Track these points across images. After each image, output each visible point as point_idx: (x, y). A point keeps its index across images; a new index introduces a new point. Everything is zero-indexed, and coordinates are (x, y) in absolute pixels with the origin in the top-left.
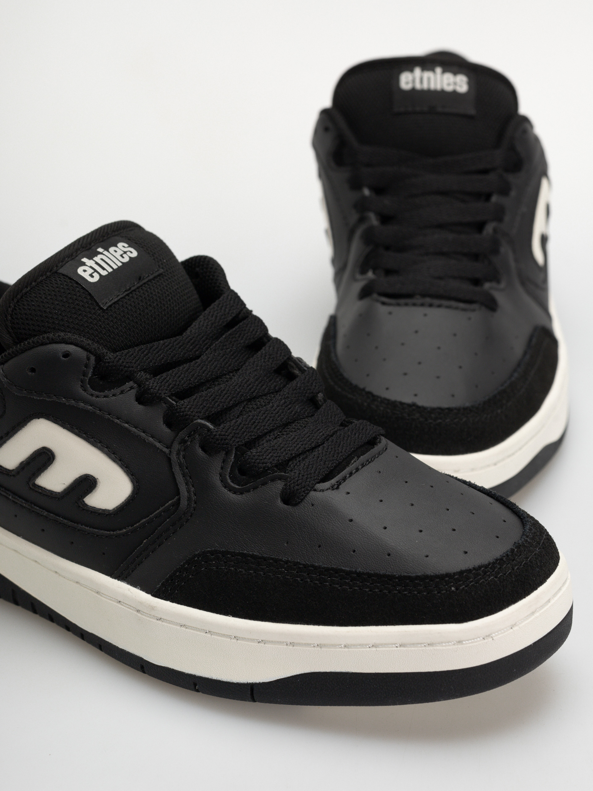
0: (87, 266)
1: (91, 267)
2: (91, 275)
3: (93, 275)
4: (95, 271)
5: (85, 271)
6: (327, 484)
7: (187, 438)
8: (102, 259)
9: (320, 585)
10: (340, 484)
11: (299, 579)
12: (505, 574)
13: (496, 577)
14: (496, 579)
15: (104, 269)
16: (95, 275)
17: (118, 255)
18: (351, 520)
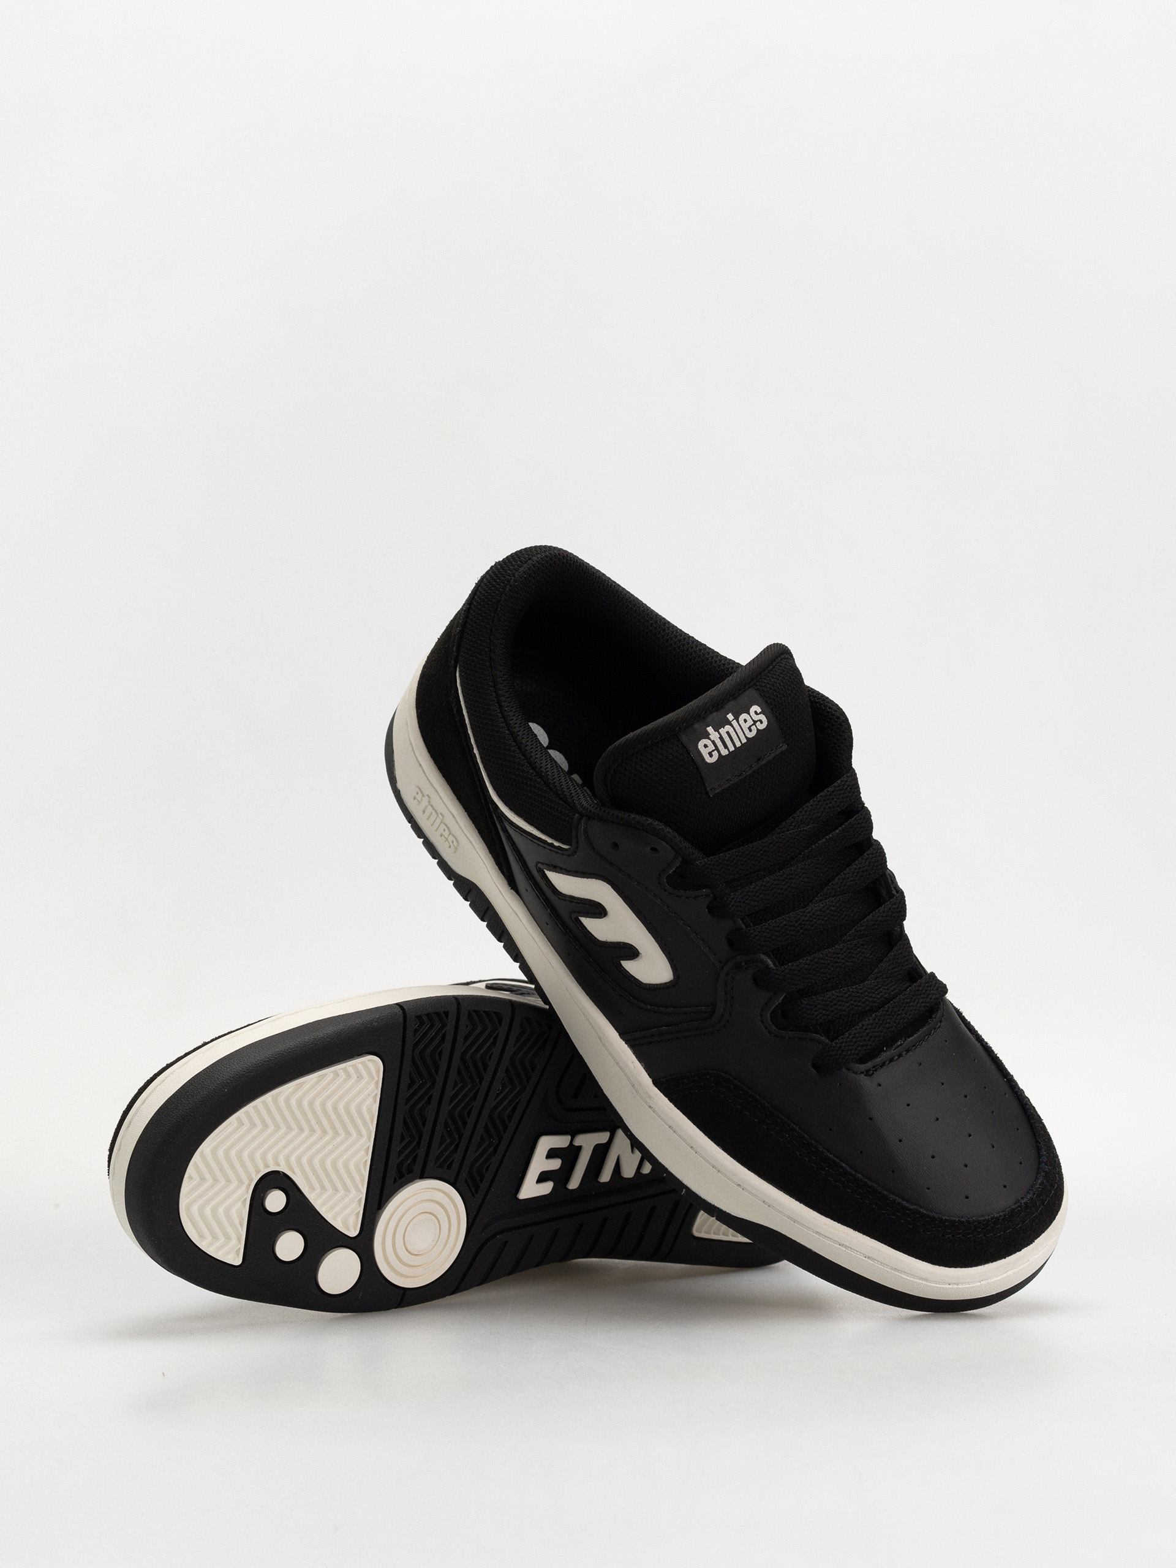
0: (710, 739)
1: (713, 742)
2: (710, 754)
3: (713, 753)
4: (717, 749)
5: (706, 746)
6: (863, 1067)
7: (743, 964)
8: (728, 733)
9: (816, 1169)
10: (876, 1070)
11: (798, 1153)
12: (995, 1235)
13: (984, 1236)
14: (984, 1238)
15: (726, 746)
16: (715, 754)
17: (745, 726)
18: (871, 1119)
